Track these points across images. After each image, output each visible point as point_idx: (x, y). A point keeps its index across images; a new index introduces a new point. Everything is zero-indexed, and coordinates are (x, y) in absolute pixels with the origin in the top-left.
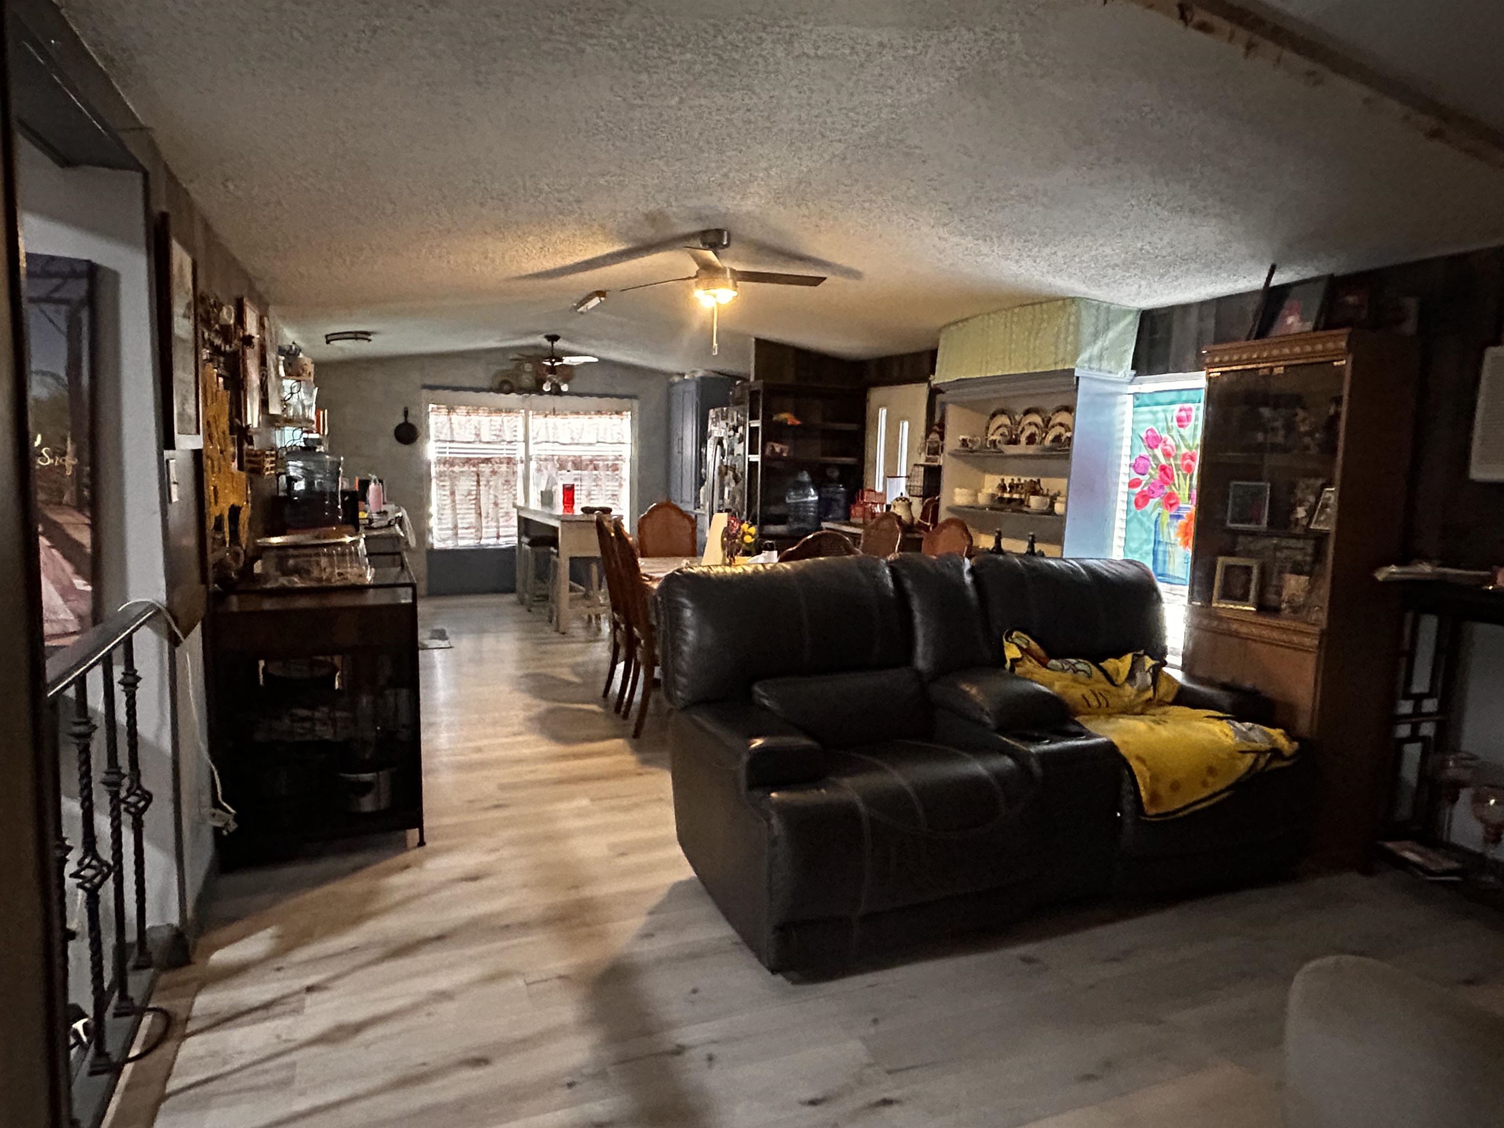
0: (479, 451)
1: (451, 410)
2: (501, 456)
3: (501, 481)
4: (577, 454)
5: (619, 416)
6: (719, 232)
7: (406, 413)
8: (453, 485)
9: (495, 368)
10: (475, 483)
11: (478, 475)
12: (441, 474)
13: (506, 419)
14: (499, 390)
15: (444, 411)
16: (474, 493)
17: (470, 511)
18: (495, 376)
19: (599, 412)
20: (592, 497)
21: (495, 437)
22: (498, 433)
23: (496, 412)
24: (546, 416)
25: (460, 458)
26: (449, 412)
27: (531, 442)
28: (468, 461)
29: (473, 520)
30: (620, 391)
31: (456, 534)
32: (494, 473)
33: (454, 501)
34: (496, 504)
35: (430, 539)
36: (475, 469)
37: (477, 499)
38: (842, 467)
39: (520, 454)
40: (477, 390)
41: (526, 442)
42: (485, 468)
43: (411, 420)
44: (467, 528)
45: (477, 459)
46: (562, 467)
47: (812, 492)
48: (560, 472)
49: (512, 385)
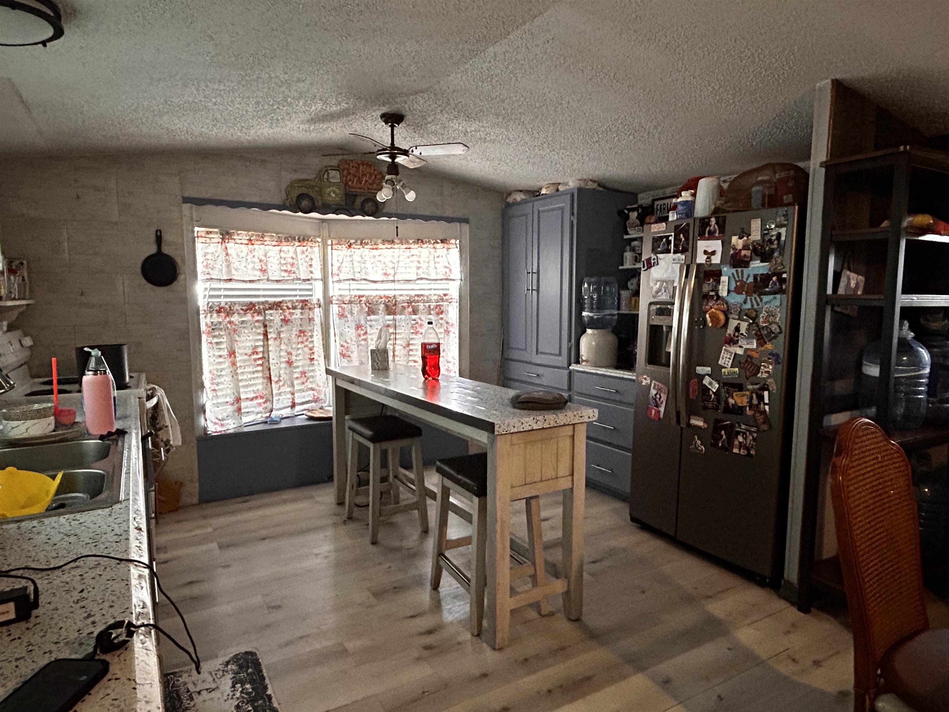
0: (265, 292)
1: (226, 235)
2: (294, 299)
3: (295, 332)
4: (391, 294)
5: (445, 245)
7: (159, 239)
8: (232, 341)
9: (288, 177)
10: (261, 337)
11: (265, 326)
12: (214, 328)
13: (299, 249)
14: (296, 207)
15: (217, 238)
16: (261, 349)
17: (256, 375)
18: (292, 185)
19: (419, 241)
20: (411, 347)
21: (285, 274)
22: (289, 268)
23: (287, 240)
24: (350, 246)
25: (240, 304)
26: (223, 239)
27: (331, 280)
28: (250, 307)
29: (260, 387)
30: (448, 213)
31: (239, 409)
32: (285, 321)
33: (234, 364)
34: (290, 363)
35: (202, 422)
36: (260, 318)
37: (266, 358)
39: (318, 295)
40: (265, 207)
41: (325, 280)
42: (275, 316)
43: (166, 250)
44: (252, 399)
45: (263, 303)
46: (371, 311)
48: (368, 318)
49: (312, 199)
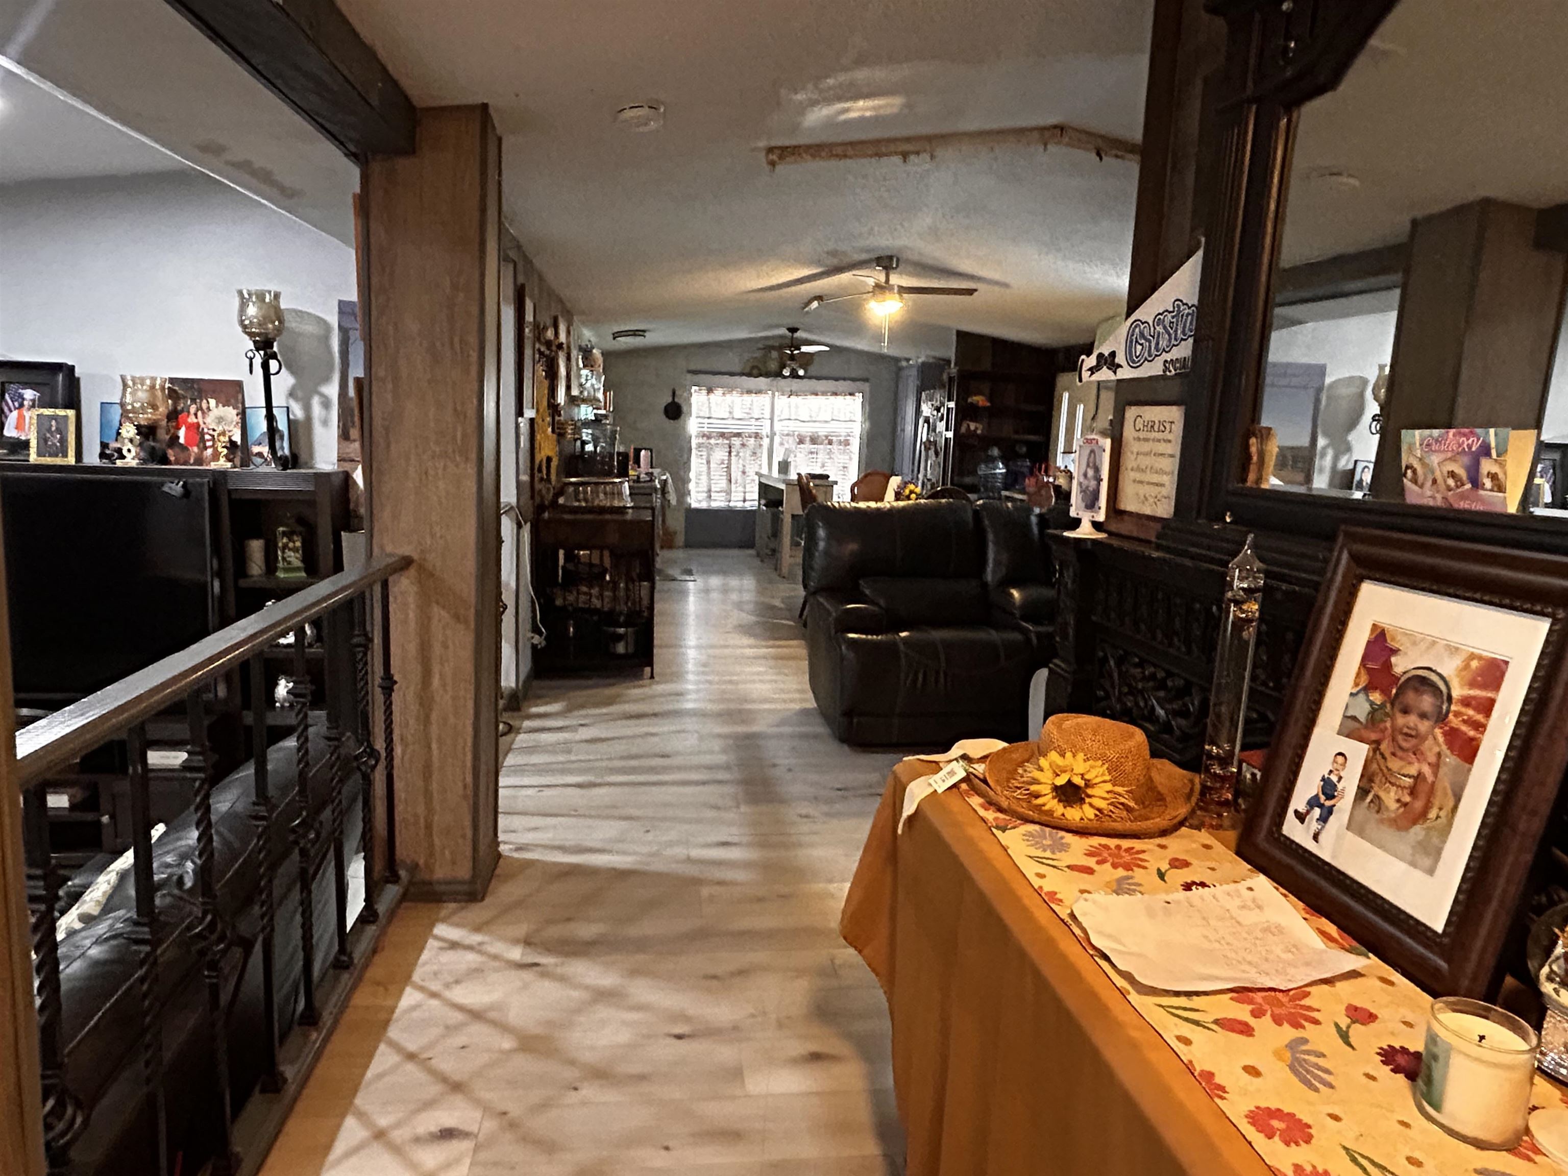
0: (732, 427)
1: (710, 391)
2: (750, 431)
3: (749, 453)
4: (814, 430)
5: (852, 397)
6: (890, 258)
7: (673, 394)
8: (709, 455)
9: (747, 356)
10: (727, 454)
11: (730, 447)
12: (699, 446)
13: (755, 399)
14: (749, 375)
15: (704, 392)
16: (726, 462)
17: (722, 478)
18: (747, 361)
19: (835, 394)
21: (745, 415)
22: (748, 411)
23: (747, 393)
24: (788, 397)
25: (715, 432)
26: (708, 393)
27: (776, 419)
28: (722, 435)
29: (724, 485)
30: (853, 375)
31: (710, 497)
32: (743, 445)
33: (709, 468)
34: (744, 473)
35: (689, 500)
36: (727, 442)
37: (729, 468)
38: (1028, 443)
39: (766, 431)
40: (732, 374)
41: (772, 419)
42: (736, 442)
43: (677, 400)
44: (719, 492)
45: (729, 433)
46: (801, 442)
47: (1001, 465)
49: (759, 369)
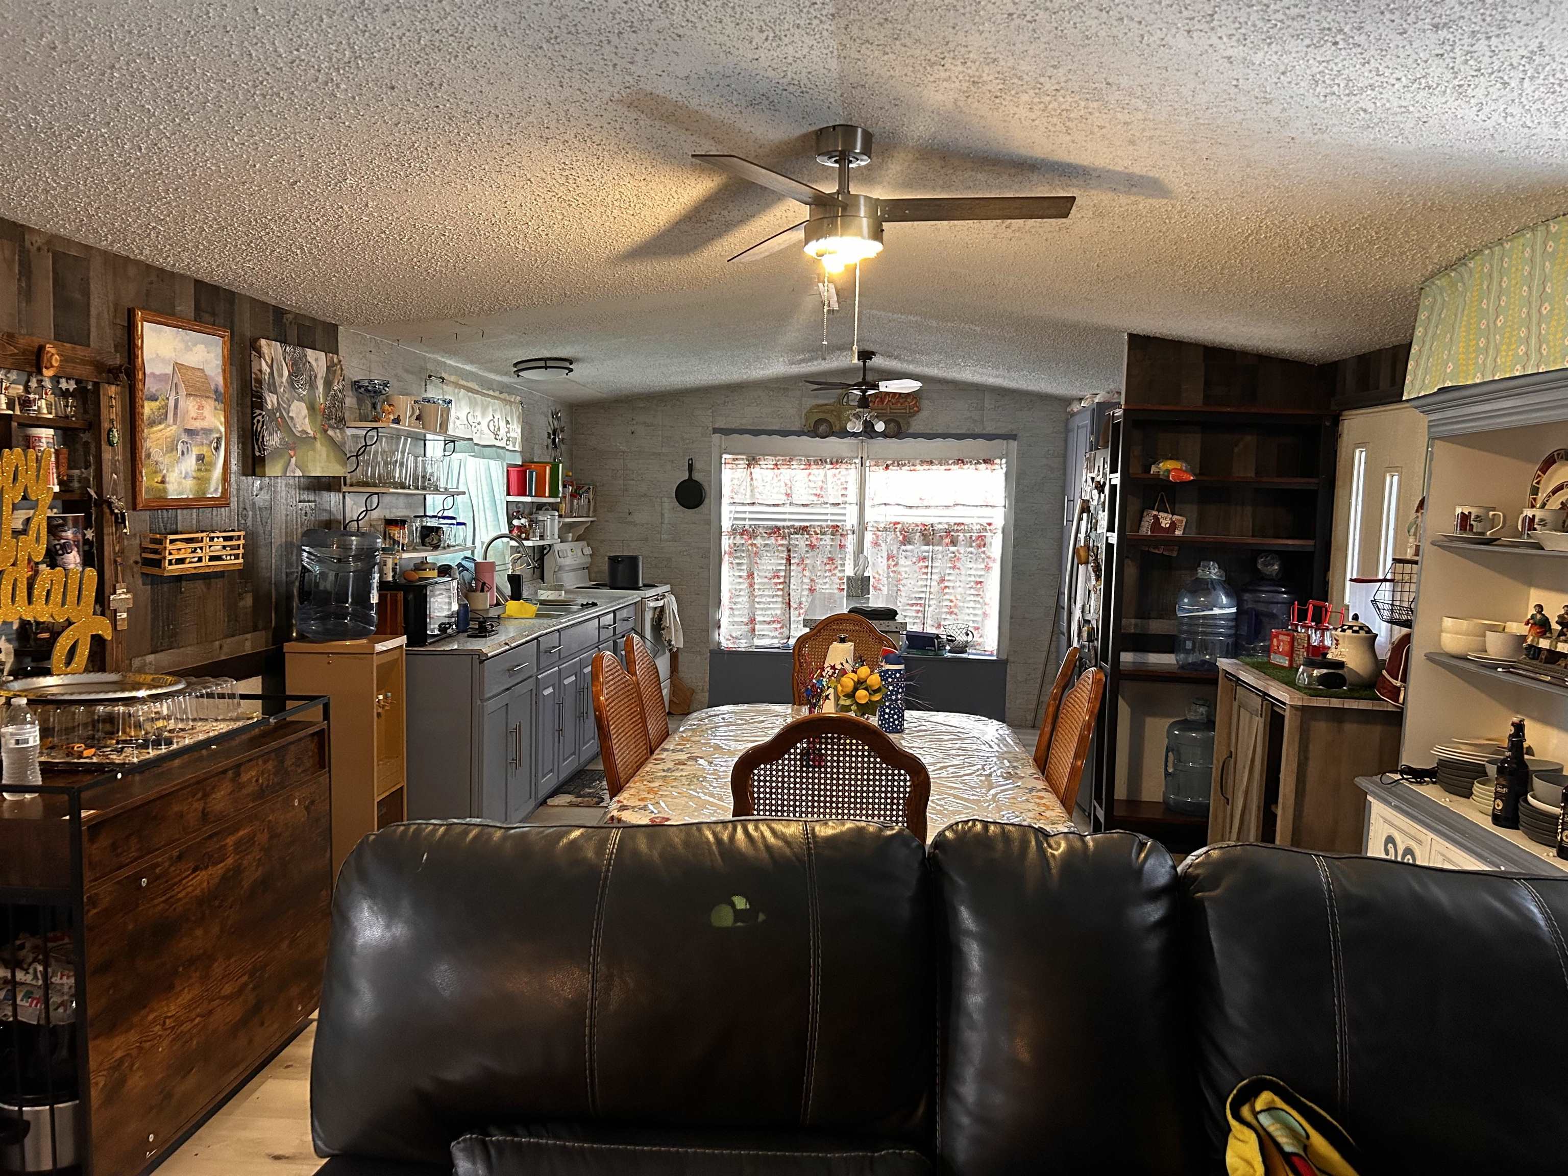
0: (790, 515)
1: (752, 461)
2: (824, 524)
3: (822, 559)
4: (927, 521)
5: (989, 466)
7: (691, 468)
8: (752, 563)
9: (810, 402)
10: (784, 561)
11: (789, 551)
12: (736, 549)
13: (830, 473)
14: (814, 432)
15: (743, 463)
16: (783, 574)
17: (775, 599)
18: (810, 411)
19: (960, 461)
20: (947, 584)
21: (815, 498)
22: (818, 492)
23: (816, 463)
24: (887, 467)
25: (764, 527)
26: (749, 465)
27: (868, 503)
28: (775, 531)
29: (779, 612)
30: (990, 429)
31: (754, 630)
32: (812, 547)
33: (751, 585)
34: (812, 591)
35: (716, 636)
36: (784, 542)
37: (787, 583)
38: (1284, 556)
39: (851, 520)
40: (785, 433)
41: (861, 503)
42: (800, 542)
43: (697, 476)
44: (769, 623)
45: (788, 527)
46: (906, 541)
48: (903, 547)
49: (830, 425)
